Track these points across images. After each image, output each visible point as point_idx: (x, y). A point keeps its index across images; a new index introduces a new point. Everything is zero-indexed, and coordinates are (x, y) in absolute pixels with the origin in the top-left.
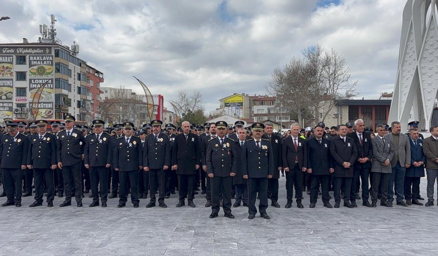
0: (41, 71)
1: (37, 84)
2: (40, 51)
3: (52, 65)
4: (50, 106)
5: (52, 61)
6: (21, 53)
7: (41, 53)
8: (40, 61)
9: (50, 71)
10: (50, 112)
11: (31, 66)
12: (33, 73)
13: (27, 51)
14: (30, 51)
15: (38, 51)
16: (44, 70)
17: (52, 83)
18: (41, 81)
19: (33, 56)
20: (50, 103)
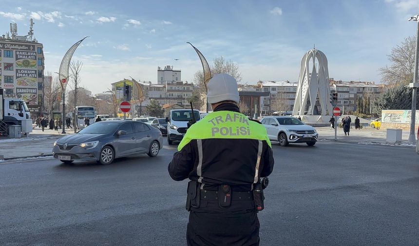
0: (26, 64)
1: (23, 74)
2: (25, 48)
3: (36, 59)
4: (34, 91)
5: (36, 56)
6: (9, 48)
7: (26, 50)
8: (25, 56)
9: (34, 64)
10: (34, 96)
11: (17, 59)
12: (19, 65)
13: (13, 47)
14: (16, 47)
15: (23, 47)
16: (29, 63)
17: (36, 73)
18: (26, 72)
19: (20, 52)
20: (34, 89)
